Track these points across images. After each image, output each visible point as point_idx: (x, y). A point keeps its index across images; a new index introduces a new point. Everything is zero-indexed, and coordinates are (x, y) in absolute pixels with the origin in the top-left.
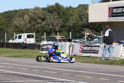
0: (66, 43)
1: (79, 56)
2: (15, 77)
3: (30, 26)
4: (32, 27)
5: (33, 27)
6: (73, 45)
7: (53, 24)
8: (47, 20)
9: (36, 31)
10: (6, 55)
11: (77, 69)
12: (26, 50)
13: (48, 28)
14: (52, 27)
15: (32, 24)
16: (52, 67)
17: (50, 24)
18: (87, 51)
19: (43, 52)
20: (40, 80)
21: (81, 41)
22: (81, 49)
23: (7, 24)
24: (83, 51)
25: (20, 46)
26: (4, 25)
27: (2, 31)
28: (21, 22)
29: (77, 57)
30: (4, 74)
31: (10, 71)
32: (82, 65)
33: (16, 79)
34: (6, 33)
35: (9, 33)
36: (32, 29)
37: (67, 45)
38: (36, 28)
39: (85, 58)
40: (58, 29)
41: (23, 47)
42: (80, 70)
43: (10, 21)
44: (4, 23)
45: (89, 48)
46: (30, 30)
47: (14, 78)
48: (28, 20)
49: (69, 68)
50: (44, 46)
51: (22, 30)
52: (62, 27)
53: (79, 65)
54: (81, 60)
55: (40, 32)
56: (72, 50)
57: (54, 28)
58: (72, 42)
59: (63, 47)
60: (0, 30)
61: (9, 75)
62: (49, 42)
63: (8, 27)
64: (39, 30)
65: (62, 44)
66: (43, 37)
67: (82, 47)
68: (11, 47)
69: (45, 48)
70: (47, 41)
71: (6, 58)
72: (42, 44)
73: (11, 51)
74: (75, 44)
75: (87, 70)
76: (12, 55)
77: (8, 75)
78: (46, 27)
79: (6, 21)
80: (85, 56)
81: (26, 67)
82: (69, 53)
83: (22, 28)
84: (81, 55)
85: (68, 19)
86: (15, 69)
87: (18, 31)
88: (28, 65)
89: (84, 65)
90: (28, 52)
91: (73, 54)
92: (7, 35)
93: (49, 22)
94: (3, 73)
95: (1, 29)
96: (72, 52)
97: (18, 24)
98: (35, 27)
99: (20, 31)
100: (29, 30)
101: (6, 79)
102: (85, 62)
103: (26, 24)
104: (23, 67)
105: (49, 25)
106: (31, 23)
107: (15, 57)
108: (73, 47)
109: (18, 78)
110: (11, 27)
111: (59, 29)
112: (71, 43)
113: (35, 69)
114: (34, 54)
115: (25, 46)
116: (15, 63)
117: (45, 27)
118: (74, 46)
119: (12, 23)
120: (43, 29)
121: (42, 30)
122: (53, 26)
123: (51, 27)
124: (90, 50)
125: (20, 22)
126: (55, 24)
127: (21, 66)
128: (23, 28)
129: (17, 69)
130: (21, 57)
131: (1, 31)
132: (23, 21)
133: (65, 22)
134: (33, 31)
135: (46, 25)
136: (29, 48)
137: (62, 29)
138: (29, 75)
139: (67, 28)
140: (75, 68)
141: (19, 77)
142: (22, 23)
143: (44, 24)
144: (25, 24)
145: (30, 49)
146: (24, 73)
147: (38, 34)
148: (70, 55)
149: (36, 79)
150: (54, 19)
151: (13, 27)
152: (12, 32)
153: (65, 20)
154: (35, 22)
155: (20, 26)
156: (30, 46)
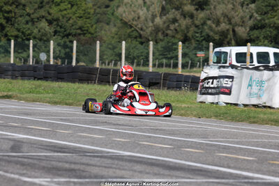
0: (274, 75)
2: (138, 167)
3: (164, 23)
4: (168, 26)
5: (172, 27)
7: (229, 20)
8: (212, 7)
9: (182, 38)
12: (156, 91)
14: (228, 27)
15: (170, 16)
16: (237, 143)
17: (222, 20)
19: (206, 99)
20: (210, 177)
23: (99, 16)
26: (89, 18)
27: (84, 34)
30: (105, 157)
31: (120, 149)
33: (141, 172)
35: (104, 42)
36: (169, 32)
38: (182, 30)
40: (244, 32)
41: (147, 83)
43: (107, 6)
44: (89, 14)
46: (163, 33)
47: (135, 171)
50: (211, 81)
51: (142, 32)
52: (253, 28)
55: (193, 41)
57: (234, 31)
59: (266, 85)
60: (79, 31)
61: (121, 163)
62: (225, 69)
63: (100, 25)
64: (190, 35)
65: (262, 76)
66: (201, 54)
69: (214, 88)
70: (219, 68)
72: (203, 76)
77: (116, 162)
78: (210, 28)
79: (95, 7)
81: (163, 141)
83: (142, 29)
85: (273, 7)
86: (134, 145)
87: (130, 36)
88: (170, 134)
92: (100, 46)
93: (219, 13)
94: (101, 157)
95: (80, 28)
97: (130, 17)
98: (180, 26)
99: (136, 38)
100: (160, 34)
101: (114, 172)
103: (154, 16)
104: (156, 140)
105: (218, 23)
109: (147, 171)
110: (108, 24)
111: (248, 34)
113: (192, 148)
114: (181, 102)
115: (154, 81)
117: (206, 27)
119: (113, 14)
120: (201, 32)
121: (197, 35)
122: (230, 24)
123: (224, 26)
125: (134, 12)
126: (237, 20)
127: (150, 137)
128: (144, 28)
129: (140, 145)
131: (80, 34)
132: (145, 9)
133: (265, 13)
135: (209, 22)
136: (164, 86)
137: (256, 33)
138: (176, 163)
139: (270, 32)
141: (148, 169)
142: (142, 12)
143: (202, 18)
145: (168, 88)
146: (160, 156)
147: (187, 44)
149: (199, 175)
150: (234, 5)
151: (115, 26)
152: (113, 37)
153: (265, 10)
154: (177, 12)
155: (135, 23)
156: (168, 82)
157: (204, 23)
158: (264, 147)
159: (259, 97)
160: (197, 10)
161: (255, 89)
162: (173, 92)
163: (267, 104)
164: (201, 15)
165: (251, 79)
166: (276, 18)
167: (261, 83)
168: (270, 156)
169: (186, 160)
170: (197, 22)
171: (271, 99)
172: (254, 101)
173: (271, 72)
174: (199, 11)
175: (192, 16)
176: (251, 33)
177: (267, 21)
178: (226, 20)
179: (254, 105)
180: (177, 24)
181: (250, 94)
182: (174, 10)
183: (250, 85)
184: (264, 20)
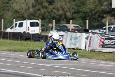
0: (82, 35)
1: (99, 52)
3: (34, 11)
4: (36, 12)
5: (38, 12)
6: (91, 37)
7: (63, 9)
8: (56, 3)
9: (42, 17)
10: (4, 48)
11: (96, 69)
12: (28, 42)
13: (58, 13)
15: (37, 8)
17: (60, 9)
18: (108, 46)
21: (101, 32)
22: (101, 43)
23: (4, 7)
24: (104, 46)
25: (21, 37)
28: (23, 5)
29: (96, 54)
31: (9, 69)
32: (103, 64)
34: (3, 20)
35: (7, 19)
36: (36, 15)
37: (82, 37)
38: (42, 14)
39: (106, 55)
41: (25, 38)
42: (100, 70)
43: (8, 3)
45: (111, 42)
46: (33, 15)
48: (32, 3)
49: (85, 68)
51: (24, 15)
52: (75, 13)
53: (99, 63)
54: (101, 58)
55: (47, 19)
56: (90, 43)
57: (65, 14)
58: (90, 33)
59: (78, 39)
62: (60, 32)
63: (5, 11)
64: (45, 16)
65: (76, 35)
66: (50, 25)
67: (102, 40)
68: (10, 38)
70: (57, 31)
71: (4, 52)
72: (50, 35)
73: (10, 44)
74: (94, 35)
75: (109, 71)
76: (11, 49)
78: (55, 13)
80: (107, 52)
81: (30, 65)
82: (85, 48)
83: (23, 14)
84: (101, 51)
85: (83, 3)
87: (18, 17)
88: (33, 62)
89: (105, 64)
90: (32, 45)
91: (91, 48)
92: (4, 22)
93: (59, 6)
96: (89, 46)
97: (19, 8)
99: (21, 17)
102: (106, 60)
103: (29, 8)
105: (58, 10)
106: (35, 6)
107: (15, 51)
108: (90, 39)
112: (88, 35)
113: (42, 68)
115: (28, 37)
116: (16, 58)
117: (53, 13)
118: (92, 39)
119: (11, 6)
120: (51, 15)
121: (49, 16)
122: (64, 11)
123: (61, 12)
124: (113, 45)
126: (66, 9)
127: (24, 63)
128: (25, 13)
129: (19, 67)
130: (22, 52)
132: (25, 4)
133: (80, 6)
134: (38, 17)
135: (54, 10)
136: (32, 40)
137: (75, 15)
139: (82, 15)
140: (94, 68)
143: (51, 9)
144: (27, 8)
145: (35, 41)
146: (27, 72)
147: (44, 20)
148: (86, 50)
150: (65, 3)
151: (11, 12)
152: (11, 17)
153: (79, 4)
154: (40, 6)
155: (20, 11)
156: (34, 38)
157: (52, 11)
158: (75, 68)
159: (75, 45)
160: (49, 5)
161: (73, 41)
162: (36, 42)
163: (79, 48)
164: (51, 7)
165: (71, 37)
166: (85, 8)
167: (76, 38)
168: (77, 72)
169: (39, 74)
170: (49, 10)
171: (80, 46)
172: (73, 47)
173: (80, 33)
174: (50, 5)
175: (46, 8)
176: (73, 15)
177: (80, 10)
178: (62, 9)
179: (73, 49)
180: (40, 11)
181: (71, 43)
182: (39, 5)
183: (71, 39)
184: (79, 9)
